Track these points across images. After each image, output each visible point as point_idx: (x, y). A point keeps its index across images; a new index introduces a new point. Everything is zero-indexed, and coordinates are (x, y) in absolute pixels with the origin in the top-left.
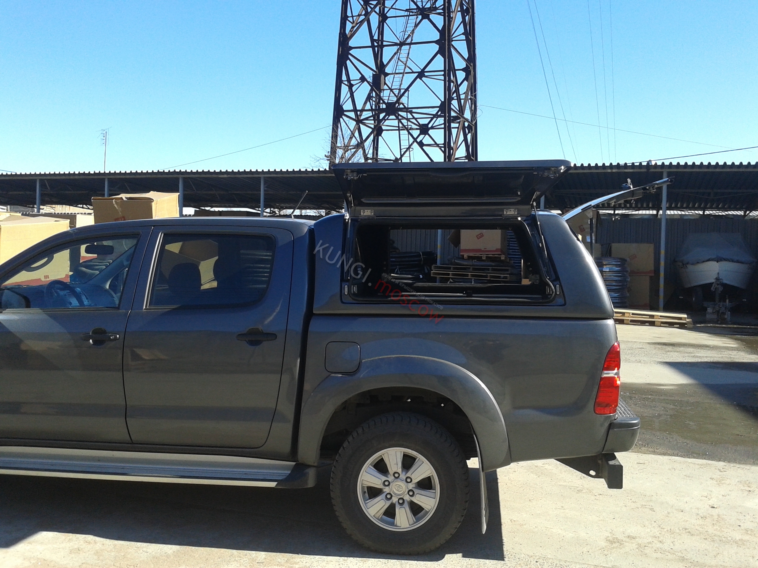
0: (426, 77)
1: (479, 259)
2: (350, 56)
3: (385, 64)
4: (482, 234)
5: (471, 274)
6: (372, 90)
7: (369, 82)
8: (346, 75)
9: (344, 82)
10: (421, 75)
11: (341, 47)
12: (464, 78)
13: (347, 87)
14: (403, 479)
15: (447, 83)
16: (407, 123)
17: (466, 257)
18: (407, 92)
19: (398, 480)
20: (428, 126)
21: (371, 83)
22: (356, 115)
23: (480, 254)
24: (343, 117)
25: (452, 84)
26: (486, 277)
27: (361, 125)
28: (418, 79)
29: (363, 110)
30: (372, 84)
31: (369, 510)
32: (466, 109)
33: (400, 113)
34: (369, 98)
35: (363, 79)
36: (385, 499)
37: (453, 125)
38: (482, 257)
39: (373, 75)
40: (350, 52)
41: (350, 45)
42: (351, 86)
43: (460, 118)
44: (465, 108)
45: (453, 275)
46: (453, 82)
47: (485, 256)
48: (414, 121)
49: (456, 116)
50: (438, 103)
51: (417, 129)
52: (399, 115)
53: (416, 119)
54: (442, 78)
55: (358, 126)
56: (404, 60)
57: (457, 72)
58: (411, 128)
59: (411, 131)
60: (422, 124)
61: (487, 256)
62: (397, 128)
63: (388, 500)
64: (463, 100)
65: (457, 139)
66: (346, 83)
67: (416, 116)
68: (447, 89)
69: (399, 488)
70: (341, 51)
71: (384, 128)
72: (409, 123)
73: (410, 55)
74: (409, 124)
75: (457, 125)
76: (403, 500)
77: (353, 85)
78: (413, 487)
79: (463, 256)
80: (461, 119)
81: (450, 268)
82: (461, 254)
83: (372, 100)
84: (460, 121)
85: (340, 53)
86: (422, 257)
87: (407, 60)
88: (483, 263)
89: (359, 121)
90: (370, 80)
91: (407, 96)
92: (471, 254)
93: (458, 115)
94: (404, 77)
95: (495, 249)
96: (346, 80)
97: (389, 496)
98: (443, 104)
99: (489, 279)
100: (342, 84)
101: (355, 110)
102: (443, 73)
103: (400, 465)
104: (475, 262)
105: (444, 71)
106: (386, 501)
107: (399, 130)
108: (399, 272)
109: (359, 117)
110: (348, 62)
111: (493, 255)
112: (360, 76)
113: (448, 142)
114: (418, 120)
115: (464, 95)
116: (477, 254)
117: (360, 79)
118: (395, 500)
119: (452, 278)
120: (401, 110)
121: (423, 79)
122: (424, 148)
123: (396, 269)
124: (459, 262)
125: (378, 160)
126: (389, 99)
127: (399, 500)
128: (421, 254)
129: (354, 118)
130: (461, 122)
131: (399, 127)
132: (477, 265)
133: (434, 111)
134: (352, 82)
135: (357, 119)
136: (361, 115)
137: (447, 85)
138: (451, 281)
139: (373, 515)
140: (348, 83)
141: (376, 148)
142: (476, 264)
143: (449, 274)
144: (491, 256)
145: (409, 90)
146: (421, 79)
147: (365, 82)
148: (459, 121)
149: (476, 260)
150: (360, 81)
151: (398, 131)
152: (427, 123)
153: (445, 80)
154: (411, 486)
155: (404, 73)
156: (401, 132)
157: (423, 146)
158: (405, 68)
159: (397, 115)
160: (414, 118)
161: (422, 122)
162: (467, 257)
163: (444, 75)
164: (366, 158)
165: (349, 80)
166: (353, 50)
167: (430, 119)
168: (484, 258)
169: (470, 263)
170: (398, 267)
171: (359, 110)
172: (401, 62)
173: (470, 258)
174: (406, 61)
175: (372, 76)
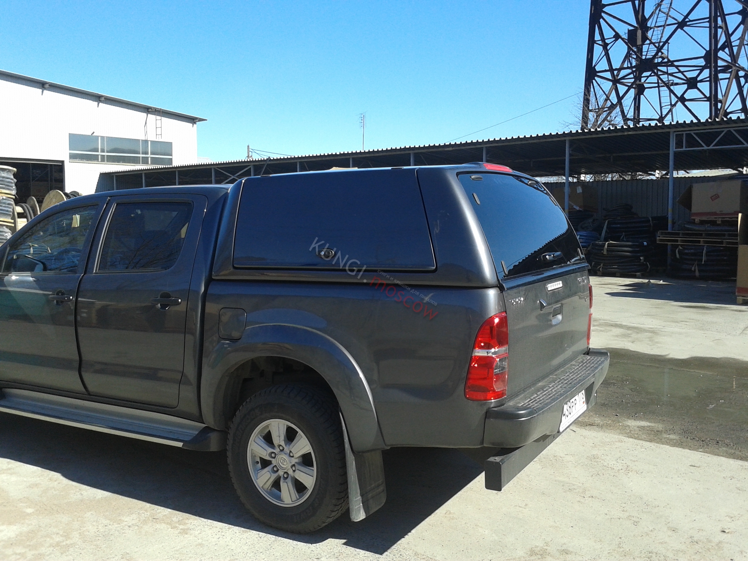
0: (689, 26)
1: (713, 223)
2: (603, 14)
3: (647, 17)
4: (717, 195)
5: (703, 241)
6: (629, 48)
7: (624, 38)
8: (600, 35)
9: (597, 42)
10: (682, 25)
11: (593, 6)
12: (741, 22)
13: (601, 47)
14: (286, 453)
15: (713, 30)
16: (668, 78)
17: (697, 221)
18: (667, 44)
19: (282, 453)
20: (697, 79)
21: (626, 39)
22: (613, 74)
23: (715, 218)
24: (596, 78)
25: (720, 31)
26: (722, 243)
27: (618, 85)
28: (679, 30)
29: (619, 70)
30: (627, 41)
31: (258, 481)
32: (740, 57)
33: (659, 68)
34: (628, 56)
35: (617, 36)
36: (271, 472)
37: (721, 76)
38: (716, 221)
39: (629, 31)
40: (604, 10)
41: (603, 3)
42: (605, 46)
43: (731, 68)
44: (739, 55)
45: (683, 241)
46: (721, 27)
47: (720, 219)
48: (680, 75)
49: (726, 65)
50: (703, 53)
51: (684, 84)
52: (658, 70)
53: (682, 73)
54: (707, 25)
55: (615, 86)
56: (666, 10)
57: (727, 17)
58: (672, 83)
59: (672, 87)
60: (690, 78)
61: (722, 219)
62: (656, 85)
63: (273, 473)
64: (737, 47)
65: (727, 91)
66: (600, 42)
67: (682, 69)
68: (713, 37)
69: (283, 462)
70: (594, 10)
71: (646, 85)
72: (671, 78)
73: (672, 5)
74: (669, 79)
75: (728, 75)
76: (288, 474)
77: (608, 44)
78: (296, 463)
79: (694, 220)
80: (734, 68)
81: (678, 234)
82: (692, 218)
83: (631, 57)
84: (732, 70)
85: (593, 12)
86: (651, 222)
87: (669, 10)
88: (719, 228)
89: (616, 81)
90: (625, 37)
91: (667, 49)
92: (704, 218)
93: (730, 64)
94: (665, 30)
95: (733, 212)
96: (600, 39)
97: (275, 469)
98: (708, 54)
99: (725, 245)
100: (595, 45)
101: (611, 70)
102: (708, 20)
103: (282, 438)
104: (707, 227)
105: (710, 18)
106: (272, 473)
107: (658, 87)
108: (625, 240)
109: (616, 77)
110: (601, 21)
111: (729, 218)
112: (614, 33)
113: (714, 95)
114: (685, 73)
115: (739, 41)
116: (712, 218)
117: (614, 37)
118: (281, 473)
119: (682, 245)
120: (660, 64)
121: (685, 28)
122: (686, 103)
123: (622, 236)
124: (689, 226)
125: (640, 120)
126: (648, 54)
127: (284, 474)
128: (650, 219)
129: (611, 78)
130: (733, 72)
131: (658, 83)
132: (710, 231)
133: (702, 62)
134: (607, 41)
135: (613, 79)
136: (618, 75)
137: (713, 32)
138: (680, 248)
139: (261, 486)
140: (602, 42)
141: (637, 108)
142: (709, 229)
143: (677, 241)
144: (728, 219)
145: (669, 42)
146: (682, 29)
147: (620, 40)
148: (730, 70)
149: (709, 225)
150: (614, 39)
151: (657, 89)
152: (695, 76)
153: (710, 27)
154: (294, 461)
155: (666, 25)
156: (661, 89)
157: (685, 102)
158: (667, 19)
159: (656, 71)
160: (680, 71)
161: (690, 75)
162: (699, 221)
163: (710, 22)
164: (625, 119)
165: (603, 39)
166: (606, 7)
167: (699, 71)
168: (719, 222)
169: (702, 228)
170: (624, 233)
171: (616, 69)
172: (663, 14)
173: (702, 222)
174: (668, 12)
175: (627, 32)
